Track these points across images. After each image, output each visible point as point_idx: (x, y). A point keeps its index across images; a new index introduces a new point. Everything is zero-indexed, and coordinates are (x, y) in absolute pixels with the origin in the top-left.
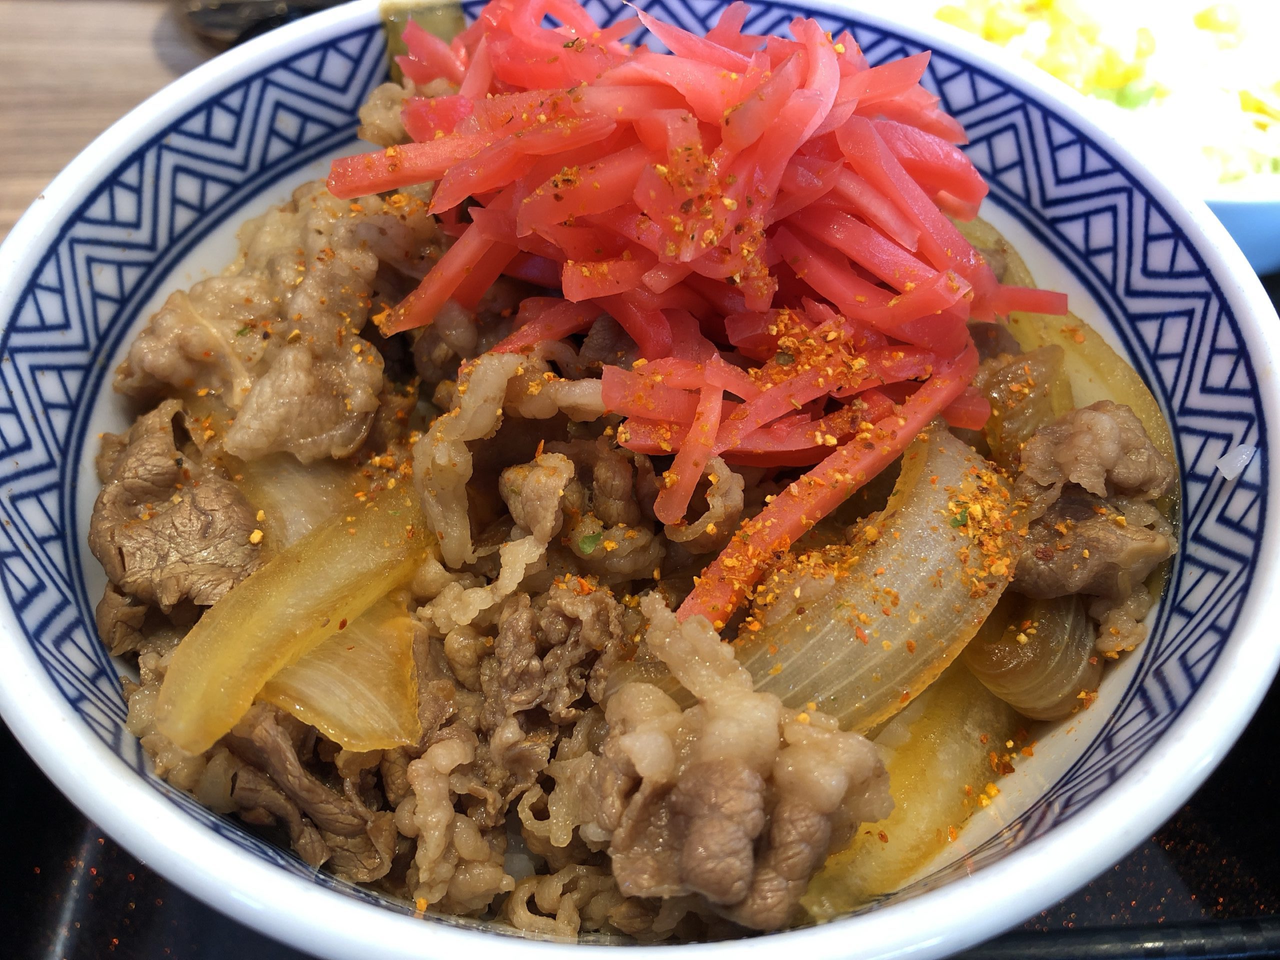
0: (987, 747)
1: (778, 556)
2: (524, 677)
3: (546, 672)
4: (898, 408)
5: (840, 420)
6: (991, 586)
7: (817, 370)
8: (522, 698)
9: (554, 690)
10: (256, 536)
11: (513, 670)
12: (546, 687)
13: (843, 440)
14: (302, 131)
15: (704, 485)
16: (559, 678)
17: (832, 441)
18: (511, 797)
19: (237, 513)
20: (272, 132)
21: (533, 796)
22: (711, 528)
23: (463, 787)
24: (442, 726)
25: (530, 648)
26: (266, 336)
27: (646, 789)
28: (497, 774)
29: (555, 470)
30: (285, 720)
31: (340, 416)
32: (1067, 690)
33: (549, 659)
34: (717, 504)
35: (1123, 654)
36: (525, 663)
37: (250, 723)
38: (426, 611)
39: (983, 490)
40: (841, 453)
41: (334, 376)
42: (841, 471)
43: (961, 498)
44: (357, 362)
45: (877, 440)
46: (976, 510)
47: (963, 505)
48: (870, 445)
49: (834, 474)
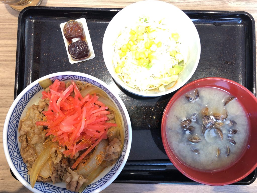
1: (81, 162)
2: (60, 169)
6: (99, 164)
10: (36, 154)
15: (74, 156)
16: (63, 169)
17: (88, 148)
19: (34, 152)
20: (29, 96)
21: (62, 176)
22: (75, 159)
23: (56, 177)
24: (54, 171)
30: (40, 176)
31: (42, 139)
37: (38, 178)
38: (52, 159)
39: (100, 154)
40: (88, 150)
41: (41, 136)
42: (88, 152)
43: (98, 156)
44: (43, 134)
45: (92, 147)
46: (98, 158)
47: (98, 157)
48: (91, 148)
49: (87, 152)
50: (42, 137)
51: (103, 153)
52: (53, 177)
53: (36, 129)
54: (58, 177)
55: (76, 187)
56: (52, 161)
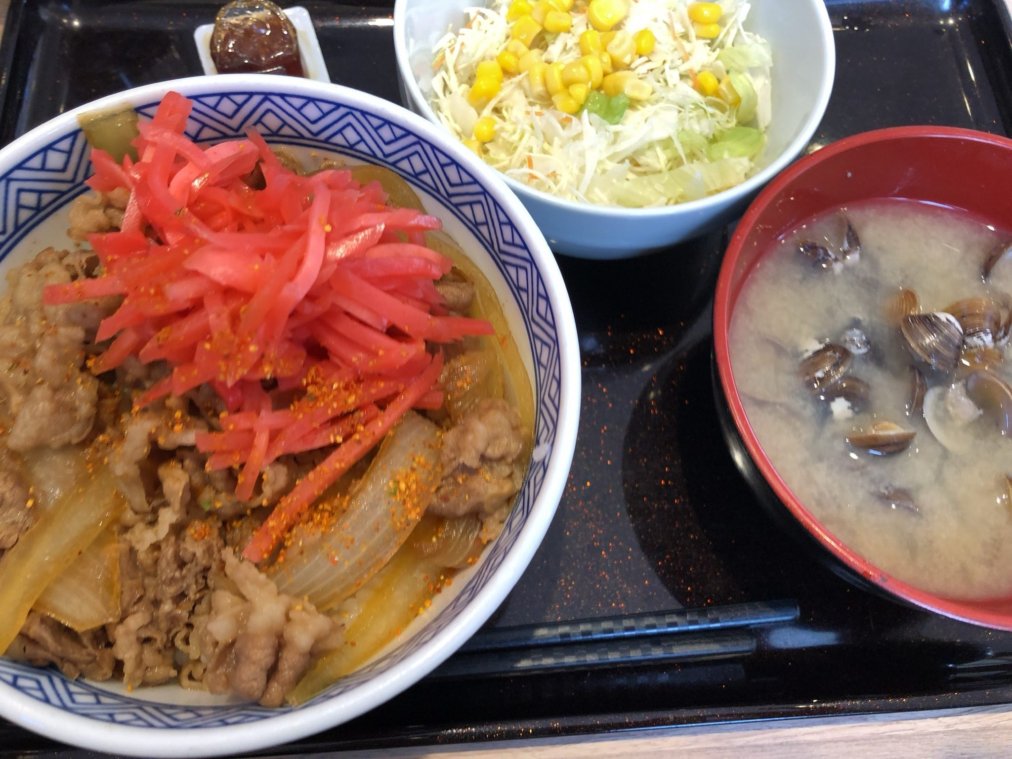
0: (428, 581)
1: (299, 515)
2: (172, 580)
3: (183, 578)
4: (381, 413)
5: (345, 426)
6: (408, 525)
7: (327, 406)
8: (172, 590)
9: (188, 587)
10: (30, 503)
11: (167, 577)
12: (185, 585)
13: (345, 439)
14: (39, 200)
15: (260, 480)
16: (190, 580)
17: (339, 439)
18: (171, 635)
19: (18, 492)
20: (19, 206)
21: (181, 635)
22: (265, 503)
23: (144, 634)
24: (135, 603)
25: (175, 566)
26: (26, 372)
27: (221, 646)
28: (164, 625)
29: (178, 479)
30: (44, 620)
31: (73, 422)
32: (461, 559)
33: (184, 571)
34: (267, 490)
35: (489, 542)
36: (172, 574)
37: (28, 627)
38: (128, 536)
39: (413, 469)
40: (343, 448)
41: (68, 398)
42: (340, 461)
43: (398, 477)
44: (81, 388)
45: (364, 437)
46: (403, 486)
47: (397, 483)
48: (359, 442)
49: (335, 464)
50: (73, 409)
51: (424, 466)
52: (127, 633)
53: (44, 349)
54: (160, 639)
55: (272, 672)
56: (123, 547)
